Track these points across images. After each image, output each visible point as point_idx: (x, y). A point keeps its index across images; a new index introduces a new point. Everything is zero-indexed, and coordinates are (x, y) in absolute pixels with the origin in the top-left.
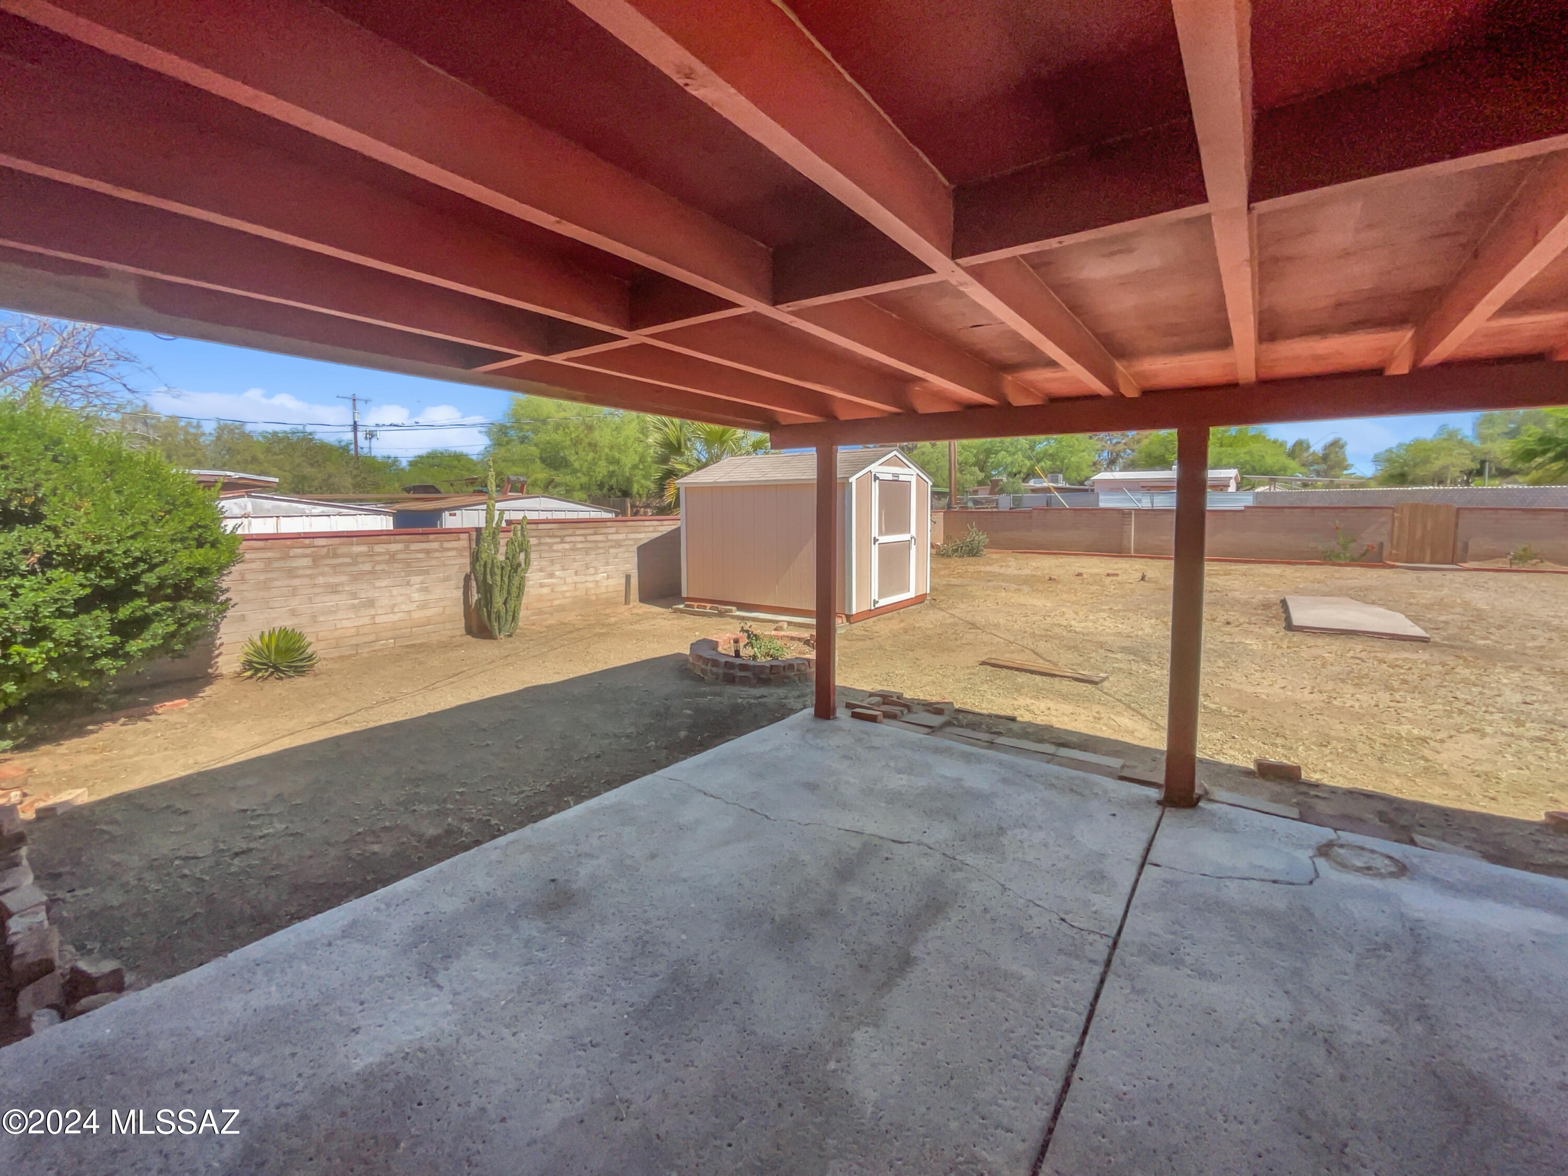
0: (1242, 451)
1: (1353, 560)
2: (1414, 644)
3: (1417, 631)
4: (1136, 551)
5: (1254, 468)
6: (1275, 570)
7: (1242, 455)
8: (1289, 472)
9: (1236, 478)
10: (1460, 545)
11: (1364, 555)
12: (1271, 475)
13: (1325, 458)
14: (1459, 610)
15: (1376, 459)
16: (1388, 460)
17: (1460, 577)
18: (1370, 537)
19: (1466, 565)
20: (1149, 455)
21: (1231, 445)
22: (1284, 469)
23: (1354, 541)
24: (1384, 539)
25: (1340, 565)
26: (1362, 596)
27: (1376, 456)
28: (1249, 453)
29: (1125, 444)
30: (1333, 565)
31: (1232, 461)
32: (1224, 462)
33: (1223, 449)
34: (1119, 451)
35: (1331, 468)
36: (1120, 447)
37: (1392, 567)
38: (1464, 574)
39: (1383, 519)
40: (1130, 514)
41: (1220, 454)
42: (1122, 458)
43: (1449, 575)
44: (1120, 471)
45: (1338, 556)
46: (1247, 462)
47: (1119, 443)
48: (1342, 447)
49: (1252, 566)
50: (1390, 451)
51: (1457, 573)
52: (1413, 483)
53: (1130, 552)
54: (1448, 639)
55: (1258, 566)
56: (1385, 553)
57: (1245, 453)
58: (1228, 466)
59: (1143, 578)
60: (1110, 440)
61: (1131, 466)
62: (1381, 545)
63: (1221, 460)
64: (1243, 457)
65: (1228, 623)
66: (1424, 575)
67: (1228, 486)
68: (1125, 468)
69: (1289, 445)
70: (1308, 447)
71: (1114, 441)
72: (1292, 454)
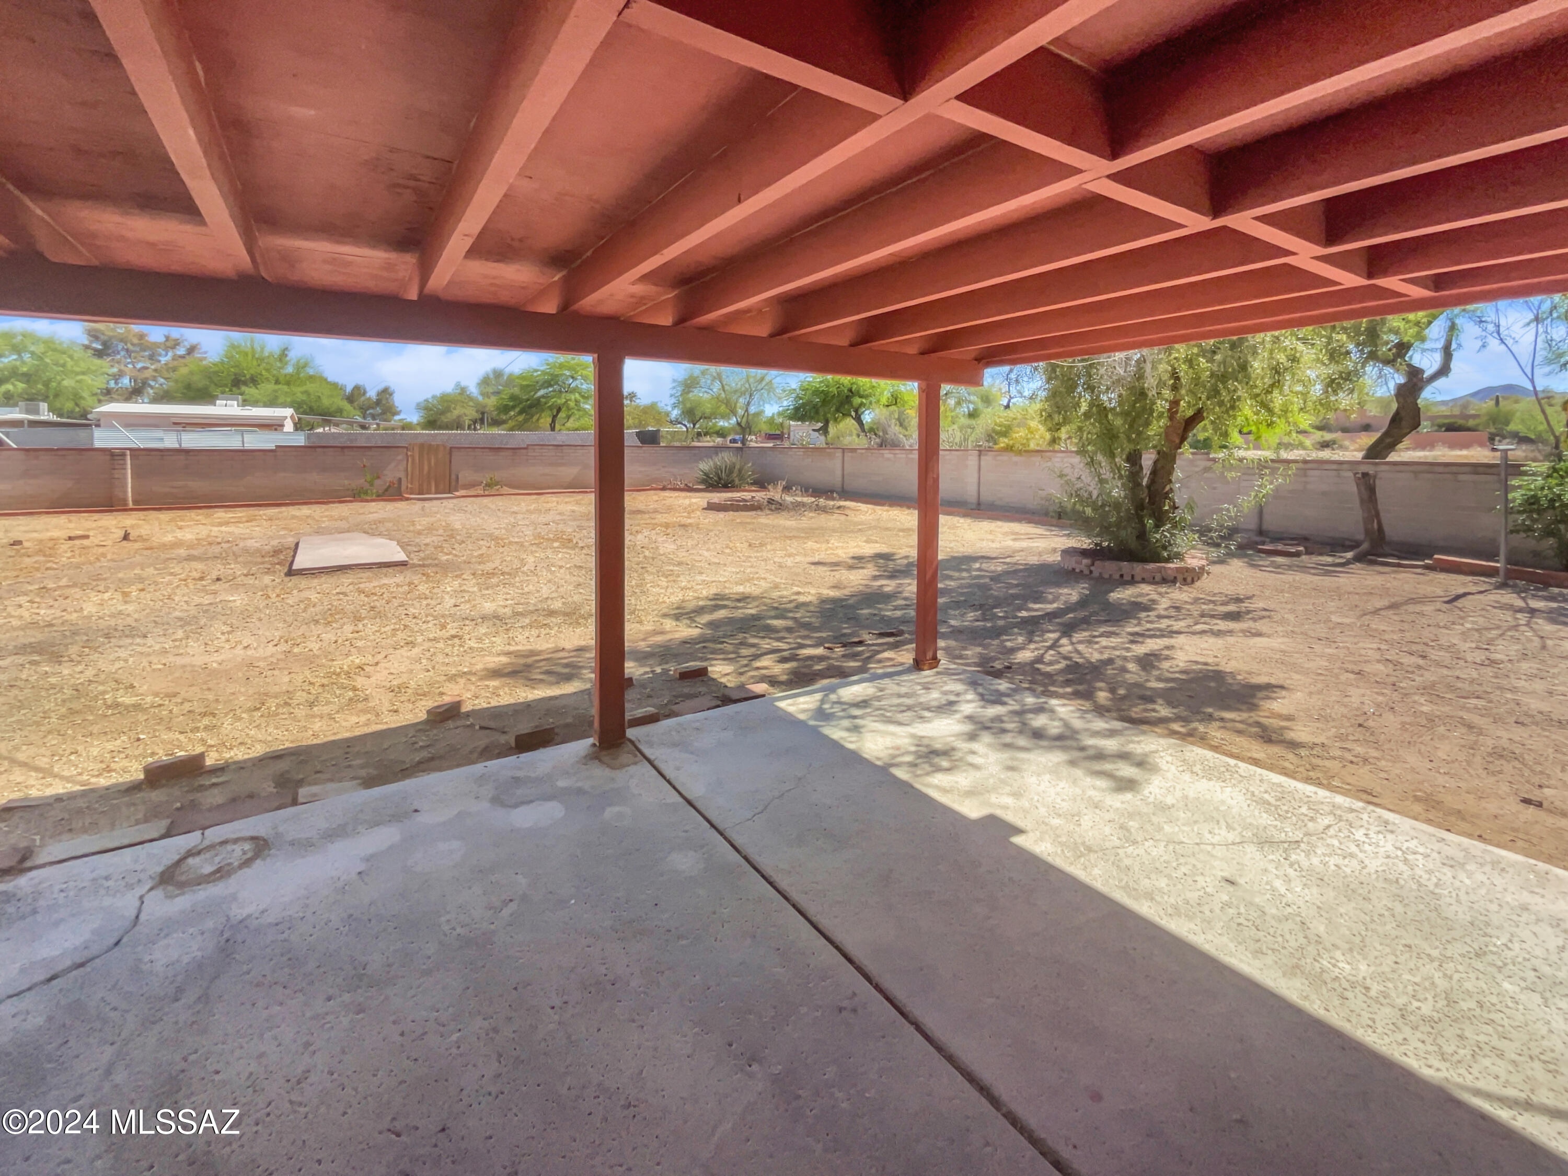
0: (298, 390)
1: (378, 496)
2: (396, 568)
3: (401, 556)
4: (135, 502)
5: (311, 409)
6: (305, 510)
7: (299, 395)
8: (345, 414)
9: (292, 417)
10: (453, 477)
11: (386, 490)
12: (328, 416)
13: (378, 403)
14: (441, 532)
15: (419, 407)
16: (427, 409)
17: (450, 504)
18: (393, 472)
19: (457, 494)
20: (188, 387)
21: (288, 383)
22: (340, 411)
23: (378, 477)
24: (402, 475)
25: (367, 501)
26: (372, 530)
27: (418, 404)
28: (306, 392)
29: (155, 370)
30: (362, 501)
31: (289, 400)
32: (281, 400)
33: (280, 386)
34: (147, 379)
35: (384, 413)
36: (147, 374)
37: (407, 499)
38: (455, 501)
39: (400, 457)
40: (124, 455)
41: (275, 391)
42: (152, 387)
43: (445, 502)
44: (150, 403)
45: (366, 493)
46: (303, 402)
47: (146, 368)
48: (391, 394)
49: (283, 509)
50: (426, 401)
51: (451, 501)
52: (440, 428)
53: (126, 505)
54: (423, 559)
55: (290, 508)
56: (403, 488)
57: (302, 393)
58: (284, 405)
59: (126, 537)
60: (133, 363)
61: (164, 397)
62: (400, 480)
63: (276, 398)
64: (300, 397)
65: (218, 579)
66: (427, 504)
67: (282, 426)
68: (156, 400)
69: (349, 389)
70: (365, 393)
71: (139, 366)
72: (351, 399)
